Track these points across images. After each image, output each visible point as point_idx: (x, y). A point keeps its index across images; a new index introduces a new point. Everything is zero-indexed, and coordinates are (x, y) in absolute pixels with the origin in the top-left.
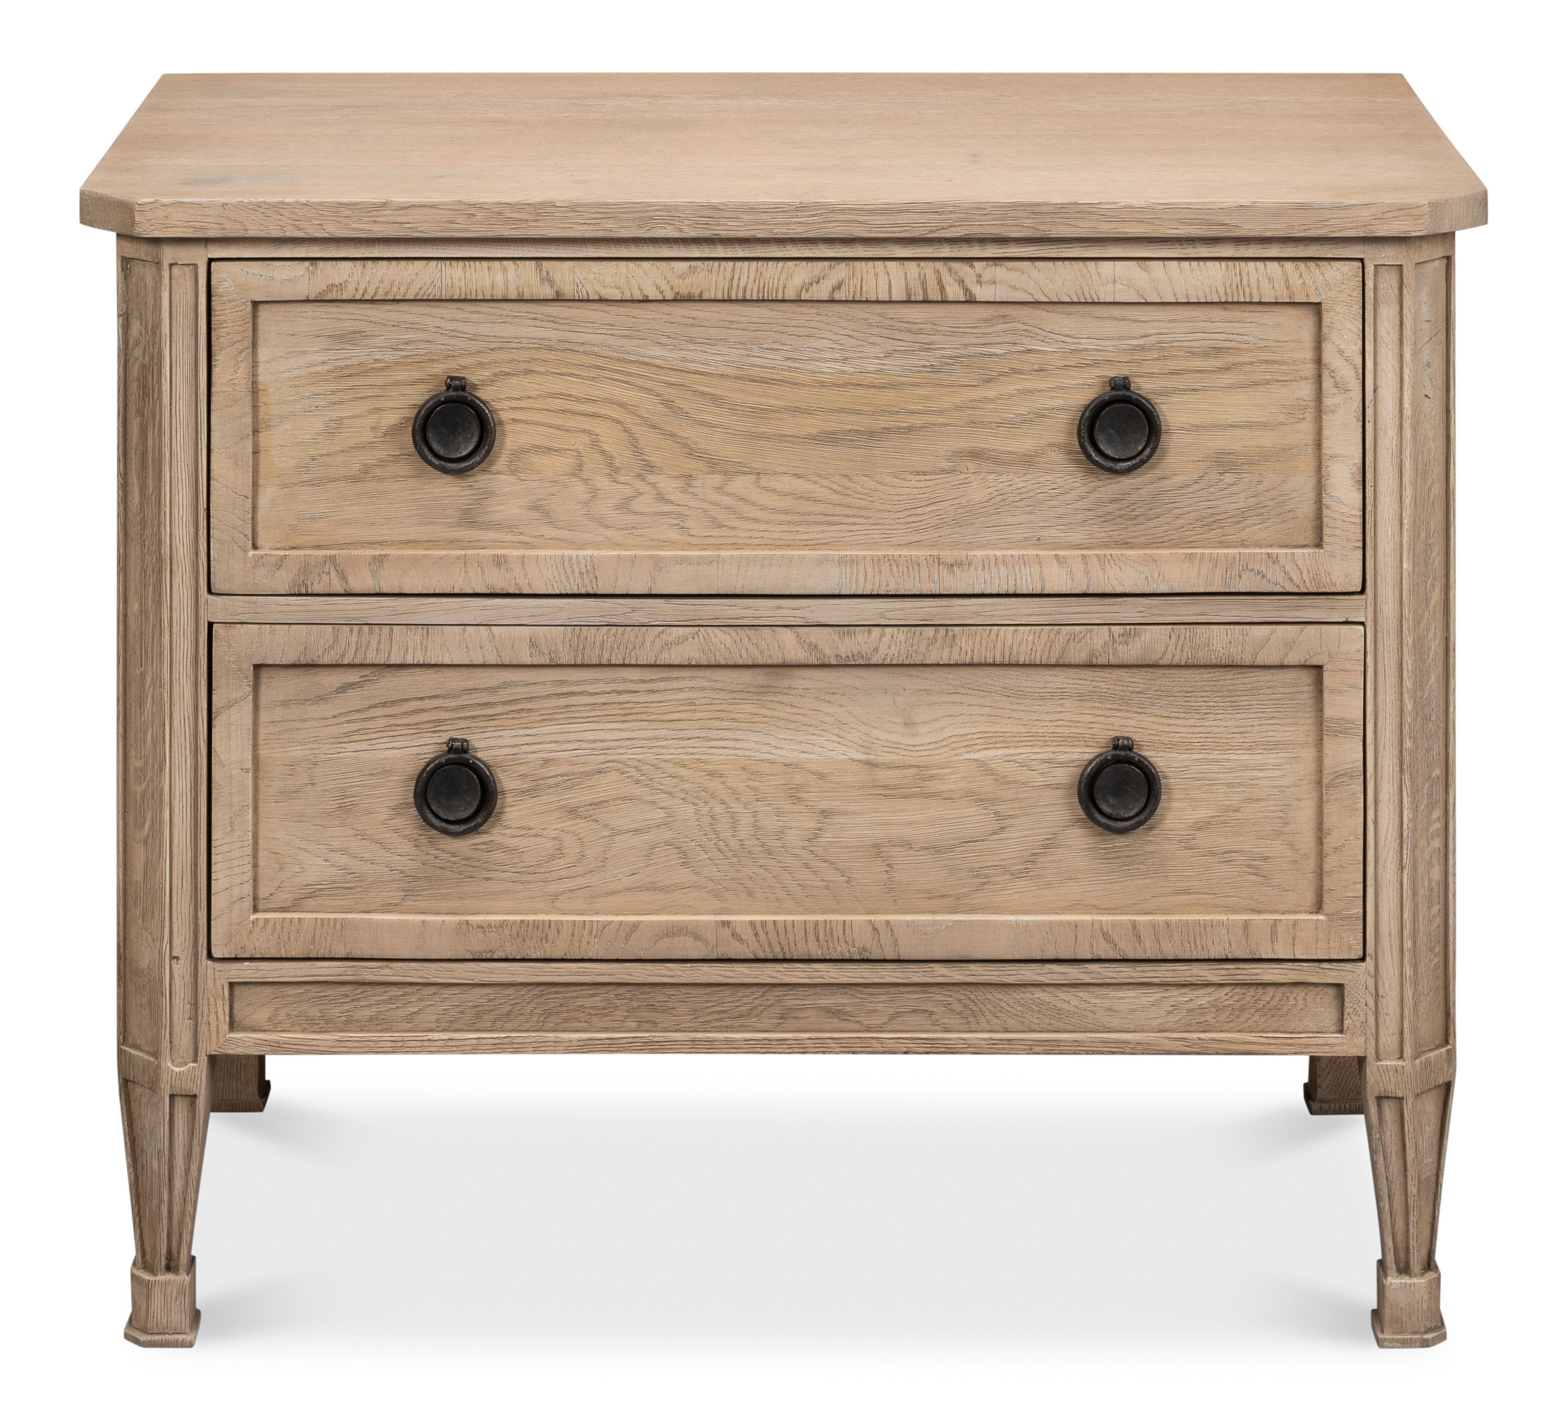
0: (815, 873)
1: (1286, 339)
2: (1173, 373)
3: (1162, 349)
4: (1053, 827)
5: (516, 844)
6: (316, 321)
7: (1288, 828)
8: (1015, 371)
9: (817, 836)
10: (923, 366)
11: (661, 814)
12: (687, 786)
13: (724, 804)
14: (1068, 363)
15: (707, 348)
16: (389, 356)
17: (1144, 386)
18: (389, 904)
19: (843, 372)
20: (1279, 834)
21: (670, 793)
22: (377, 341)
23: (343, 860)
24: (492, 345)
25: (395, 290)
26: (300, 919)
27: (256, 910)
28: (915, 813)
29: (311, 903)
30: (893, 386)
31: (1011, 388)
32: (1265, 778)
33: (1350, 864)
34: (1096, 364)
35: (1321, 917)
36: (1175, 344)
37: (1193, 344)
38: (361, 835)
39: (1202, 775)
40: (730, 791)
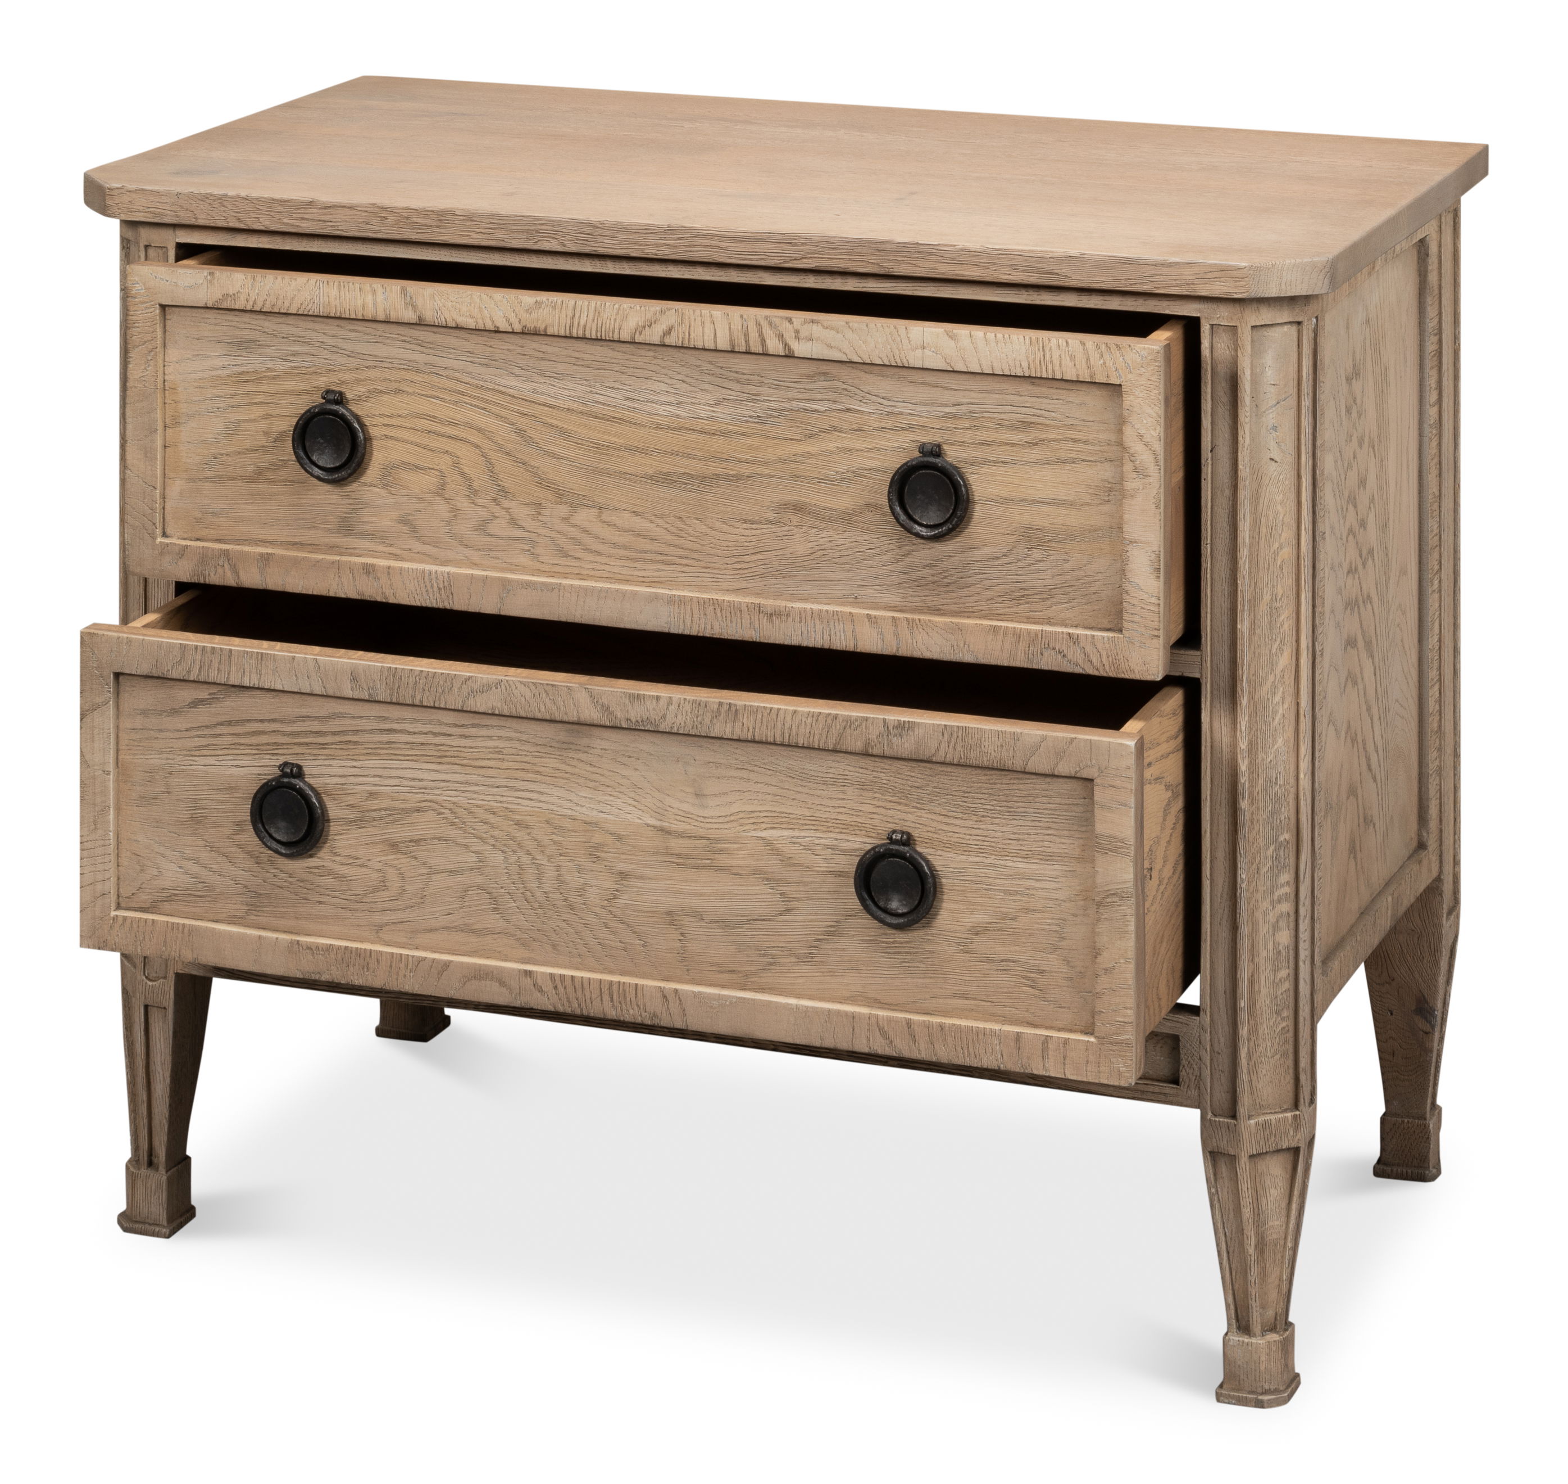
0: (614, 933)
1: (1091, 419)
2: (984, 444)
3: (973, 418)
4: (836, 914)
5: (345, 872)
6: (217, 328)
7: (1063, 943)
8: (835, 429)
9: (615, 897)
10: (750, 417)
11: (473, 858)
12: (496, 833)
13: (530, 854)
14: (884, 425)
15: (555, 382)
16: (280, 366)
17: (953, 455)
18: (235, 916)
19: (678, 416)
20: (1055, 948)
21: (481, 838)
22: (269, 351)
23: (195, 869)
24: (368, 364)
25: (280, 303)
26: (153, 921)
27: (119, 907)
28: (705, 885)
29: (166, 906)
30: (723, 434)
31: (832, 445)
32: (1042, 889)
33: (1120, 988)
34: (910, 428)
35: (1092, 1039)
36: (986, 415)
37: (1003, 416)
38: (211, 847)
39: (979, 879)
40: (536, 843)
